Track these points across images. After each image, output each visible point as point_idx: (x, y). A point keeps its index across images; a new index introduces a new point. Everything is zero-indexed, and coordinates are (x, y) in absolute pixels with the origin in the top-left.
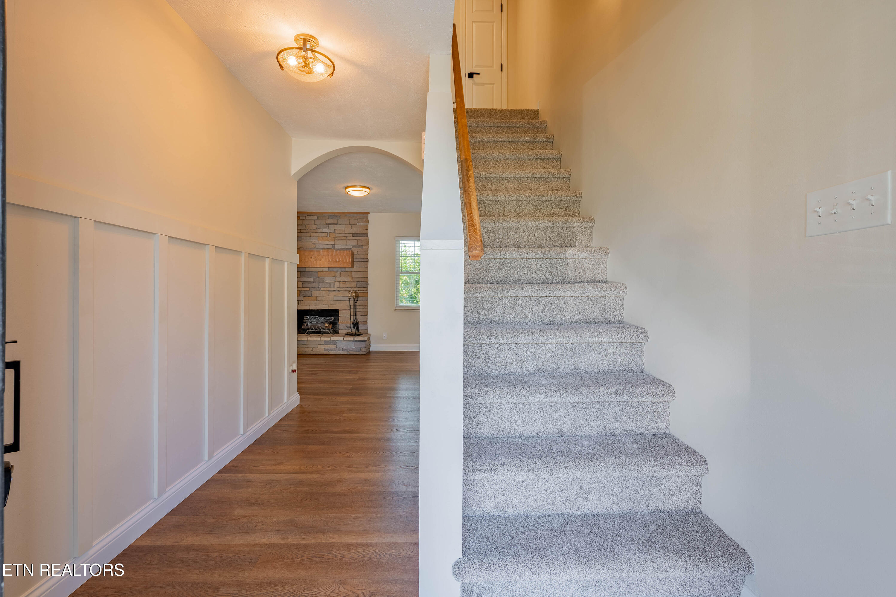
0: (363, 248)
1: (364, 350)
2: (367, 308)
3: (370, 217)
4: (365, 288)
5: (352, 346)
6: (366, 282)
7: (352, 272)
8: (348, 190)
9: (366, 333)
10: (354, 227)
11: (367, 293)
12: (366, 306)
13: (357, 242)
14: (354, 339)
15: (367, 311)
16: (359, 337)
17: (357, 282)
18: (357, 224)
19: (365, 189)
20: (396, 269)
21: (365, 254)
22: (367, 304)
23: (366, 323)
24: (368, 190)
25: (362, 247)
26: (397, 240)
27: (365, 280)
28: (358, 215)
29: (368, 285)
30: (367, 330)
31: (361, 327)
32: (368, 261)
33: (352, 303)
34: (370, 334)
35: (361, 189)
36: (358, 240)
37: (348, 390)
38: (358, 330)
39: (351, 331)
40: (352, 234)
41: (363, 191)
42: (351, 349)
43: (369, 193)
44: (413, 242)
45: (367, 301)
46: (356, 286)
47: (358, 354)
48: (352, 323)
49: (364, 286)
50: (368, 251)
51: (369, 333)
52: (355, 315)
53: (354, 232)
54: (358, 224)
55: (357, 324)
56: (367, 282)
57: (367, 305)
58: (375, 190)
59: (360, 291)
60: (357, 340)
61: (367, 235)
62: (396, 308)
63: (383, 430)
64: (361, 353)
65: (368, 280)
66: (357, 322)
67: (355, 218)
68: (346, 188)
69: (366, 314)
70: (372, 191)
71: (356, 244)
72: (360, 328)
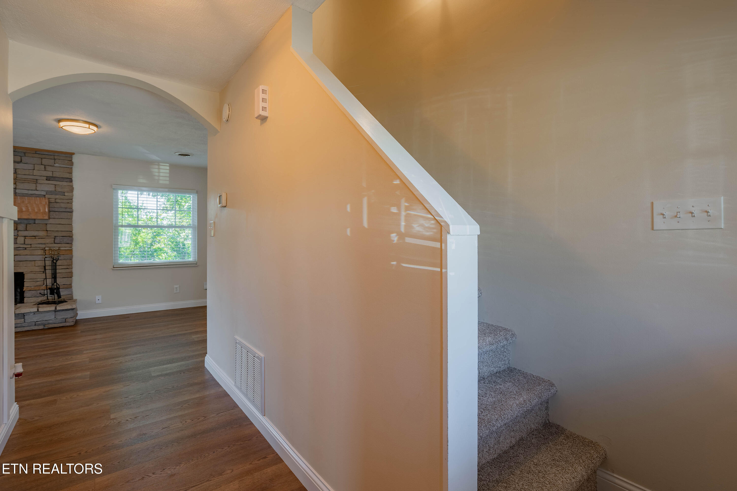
0: (65, 195)
1: (71, 320)
2: (72, 268)
3: (75, 159)
4: (68, 243)
5: (51, 317)
6: (69, 236)
7: (46, 224)
8: (62, 124)
9: (71, 298)
10: (48, 168)
11: (72, 250)
12: (70, 266)
13: (55, 187)
14: (56, 308)
15: (71, 273)
16: (62, 306)
17: (55, 236)
18: (55, 165)
19: (91, 127)
20: (114, 222)
21: (68, 203)
22: (72, 263)
23: (69, 286)
24: (95, 129)
25: (63, 194)
26: (114, 189)
27: (68, 235)
28: (56, 154)
29: (72, 240)
30: (72, 294)
31: (63, 292)
32: (72, 212)
33: (48, 263)
34: (76, 300)
35: (87, 126)
36: (55, 185)
37: (88, 379)
38: (59, 296)
39: (46, 299)
40: (46, 177)
41: (89, 128)
42: (51, 322)
43: (96, 131)
44: (136, 193)
45: (71, 259)
46: (53, 242)
47: (61, 326)
48: (49, 288)
49: (68, 242)
50: (72, 199)
51: (75, 298)
52: (54, 277)
53: (50, 174)
54: (57, 165)
55: (58, 289)
56: (71, 237)
57: (72, 265)
58: (105, 129)
59: (61, 249)
60: (61, 309)
61: (71, 180)
62: (114, 267)
63: (186, 422)
64: (68, 324)
65: (73, 235)
66: (58, 286)
67: (52, 157)
68: (59, 121)
69: (70, 275)
70: (101, 130)
71: (53, 189)
72: (62, 294)
